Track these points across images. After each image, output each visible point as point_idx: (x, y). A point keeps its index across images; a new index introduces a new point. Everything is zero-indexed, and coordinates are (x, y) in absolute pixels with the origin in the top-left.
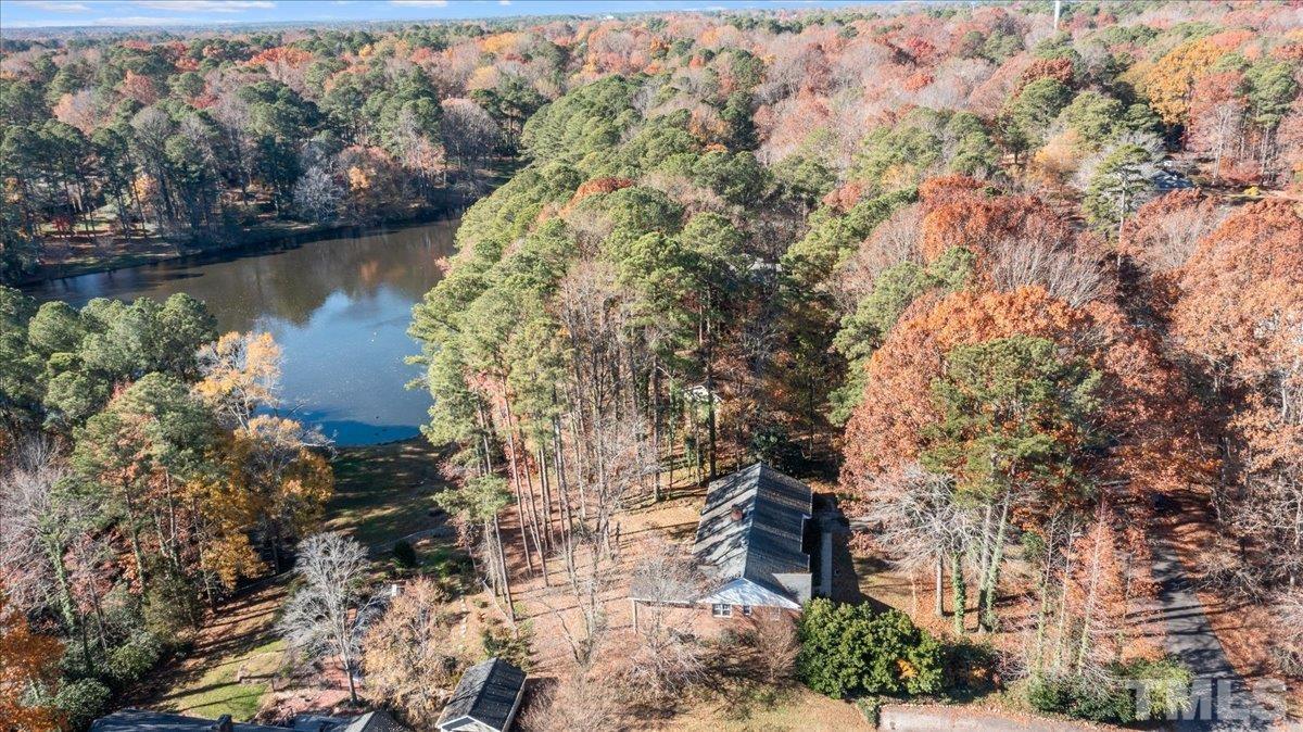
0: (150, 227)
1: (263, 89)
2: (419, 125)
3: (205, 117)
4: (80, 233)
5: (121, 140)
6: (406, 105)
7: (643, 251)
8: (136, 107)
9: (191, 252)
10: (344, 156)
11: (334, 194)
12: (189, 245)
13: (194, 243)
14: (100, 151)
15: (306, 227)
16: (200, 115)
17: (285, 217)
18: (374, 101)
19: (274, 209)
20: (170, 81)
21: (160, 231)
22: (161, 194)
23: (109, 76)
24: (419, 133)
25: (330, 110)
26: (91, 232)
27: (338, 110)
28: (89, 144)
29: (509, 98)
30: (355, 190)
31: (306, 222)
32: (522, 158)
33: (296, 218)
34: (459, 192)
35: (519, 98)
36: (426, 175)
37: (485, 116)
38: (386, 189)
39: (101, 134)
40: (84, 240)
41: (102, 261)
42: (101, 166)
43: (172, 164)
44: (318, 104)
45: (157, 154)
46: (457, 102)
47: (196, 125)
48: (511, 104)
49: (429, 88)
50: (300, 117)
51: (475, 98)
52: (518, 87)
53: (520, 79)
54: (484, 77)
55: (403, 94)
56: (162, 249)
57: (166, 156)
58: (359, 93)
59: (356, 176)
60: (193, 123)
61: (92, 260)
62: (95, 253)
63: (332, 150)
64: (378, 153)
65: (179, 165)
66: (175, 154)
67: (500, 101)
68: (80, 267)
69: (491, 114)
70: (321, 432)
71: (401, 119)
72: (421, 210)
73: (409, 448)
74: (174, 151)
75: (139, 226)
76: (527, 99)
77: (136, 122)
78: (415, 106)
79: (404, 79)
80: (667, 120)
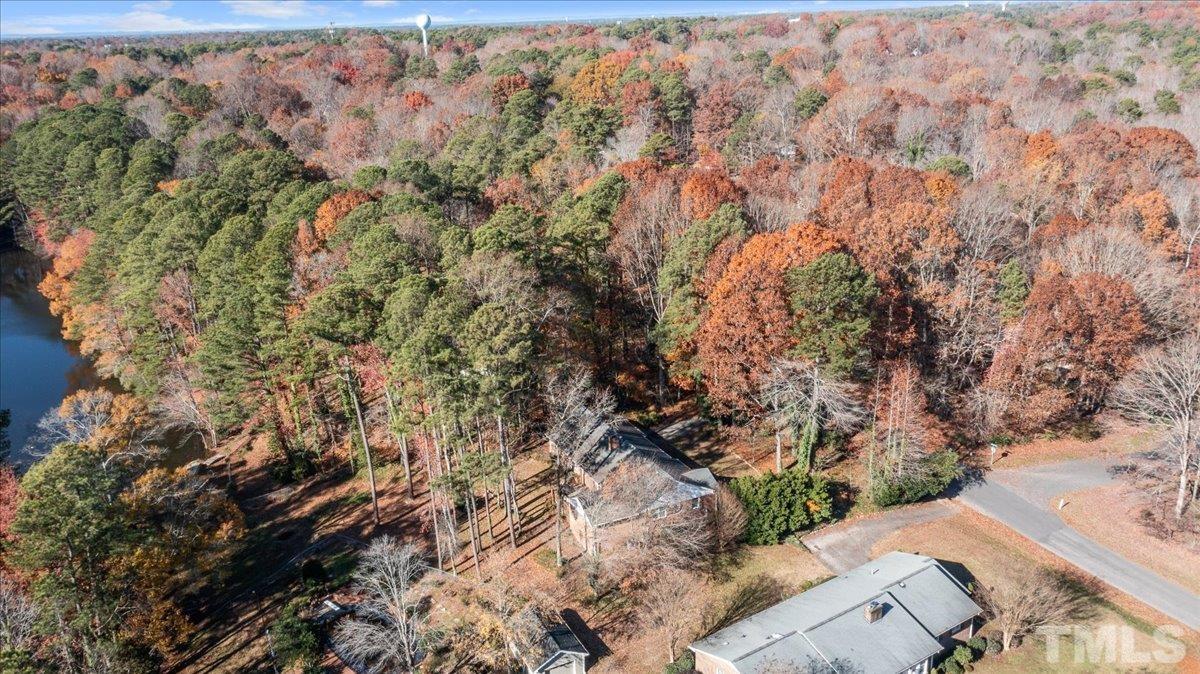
80: (218, 145)
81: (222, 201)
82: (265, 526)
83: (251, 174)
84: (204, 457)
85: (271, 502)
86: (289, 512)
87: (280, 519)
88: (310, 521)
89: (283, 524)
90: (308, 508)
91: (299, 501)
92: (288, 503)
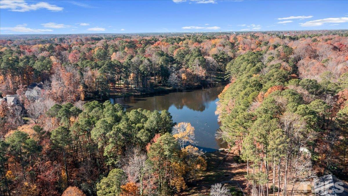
0: (133, 86)
1: (160, 53)
2: (200, 63)
3: (149, 60)
4: (117, 87)
5: (129, 65)
6: (197, 58)
7: (301, 110)
8: (132, 57)
9: (143, 93)
10: (180, 71)
11: (178, 80)
12: (142, 91)
13: (144, 91)
14: (125, 67)
15: (169, 88)
16: (148, 59)
17: (164, 85)
18: (187, 57)
19: (161, 83)
20: (137, 50)
21: (135, 87)
22: (136, 78)
23: (122, 48)
24: (199, 65)
25: (176, 59)
26: (120, 87)
27: (178, 59)
28: (122, 66)
29: (221, 56)
30: (183, 80)
31: (170, 87)
32: (226, 73)
33: (167, 86)
34: (208, 81)
35: (223, 57)
36: (200, 76)
37: (215, 61)
38: (190, 80)
39: (125, 63)
40: (117, 89)
41: (122, 95)
42: (124, 71)
43: (141, 71)
44: (174, 57)
45: (137, 69)
46: (208, 57)
47: (147, 62)
48: (221, 58)
49: (201, 53)
50: (169, 60)
51: (213, 56)
52: (223, 54)
53: (223, 52)
54: (214, 51)
55: (195, 55)
56: (136, 92)
57: (139, 69)
58: (183, 54)
59: (183, 76)
60: (146, 61)
61: (120, 94)
62: (121, 92)
63: (178, 69)
64: (189, 70)
65: (142, 72)
66: (141, 69)
67: (218, 57)
68: (117, 96)
69: (217, 61)
70: (202, 151)
71: (195, 62)
72: (198, 85)
73: (213, 155)
74: (141, 68)
75: (130, 86)
76: (225, 57)
77: (132, 60)
78: (199, 59)
79: (195, 51)
80: (274, 66)
81: (255, 82)
82: (225, 171)
83: (273, 76)
84: (226, 148)
85: (230, 166)
86: (232, 170)
87: (229, 171)
88: (234, 175)
89: (229, 173)
90: (237, 171)
91: (236, 168)
92: (234, 168)
